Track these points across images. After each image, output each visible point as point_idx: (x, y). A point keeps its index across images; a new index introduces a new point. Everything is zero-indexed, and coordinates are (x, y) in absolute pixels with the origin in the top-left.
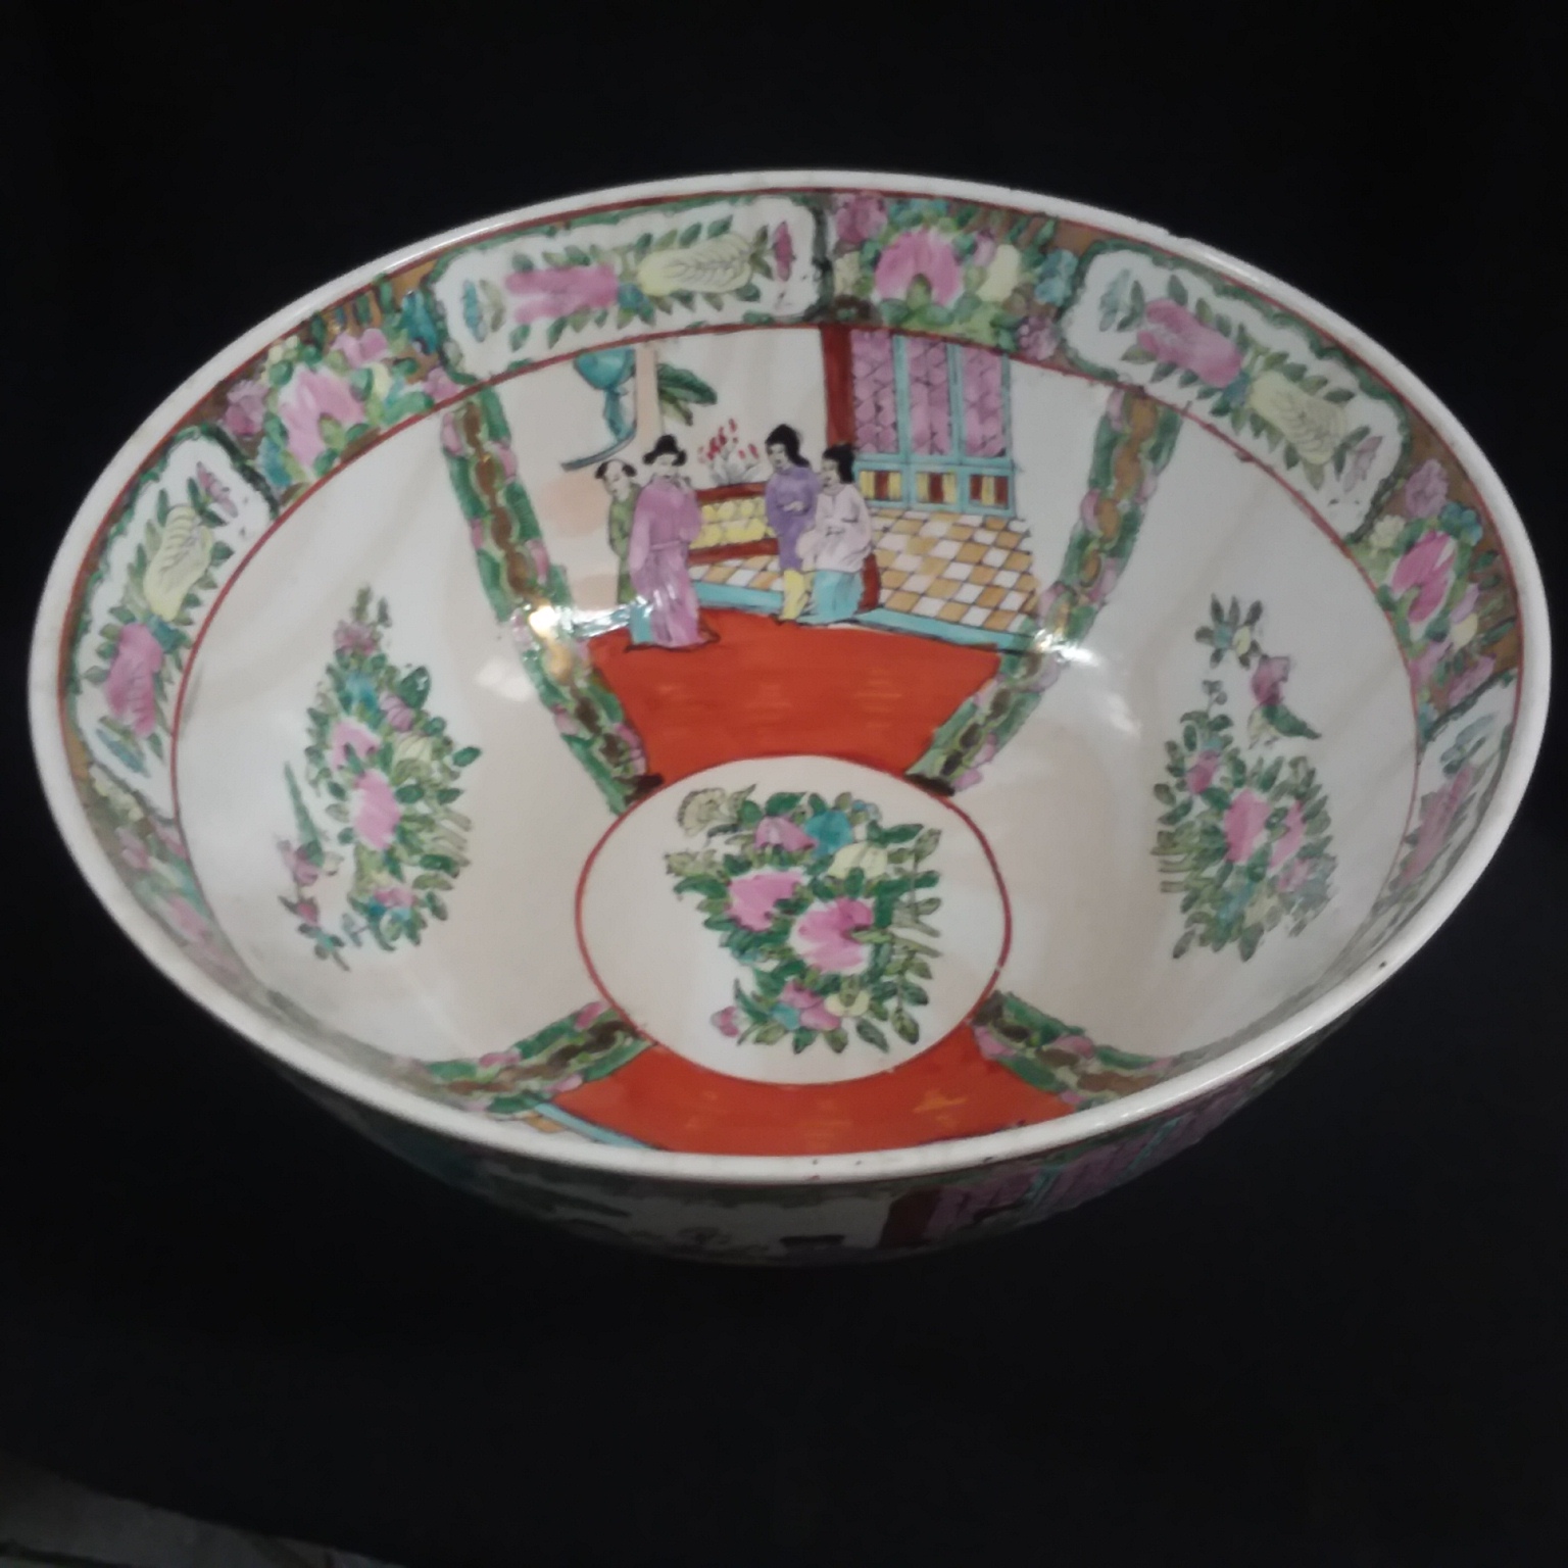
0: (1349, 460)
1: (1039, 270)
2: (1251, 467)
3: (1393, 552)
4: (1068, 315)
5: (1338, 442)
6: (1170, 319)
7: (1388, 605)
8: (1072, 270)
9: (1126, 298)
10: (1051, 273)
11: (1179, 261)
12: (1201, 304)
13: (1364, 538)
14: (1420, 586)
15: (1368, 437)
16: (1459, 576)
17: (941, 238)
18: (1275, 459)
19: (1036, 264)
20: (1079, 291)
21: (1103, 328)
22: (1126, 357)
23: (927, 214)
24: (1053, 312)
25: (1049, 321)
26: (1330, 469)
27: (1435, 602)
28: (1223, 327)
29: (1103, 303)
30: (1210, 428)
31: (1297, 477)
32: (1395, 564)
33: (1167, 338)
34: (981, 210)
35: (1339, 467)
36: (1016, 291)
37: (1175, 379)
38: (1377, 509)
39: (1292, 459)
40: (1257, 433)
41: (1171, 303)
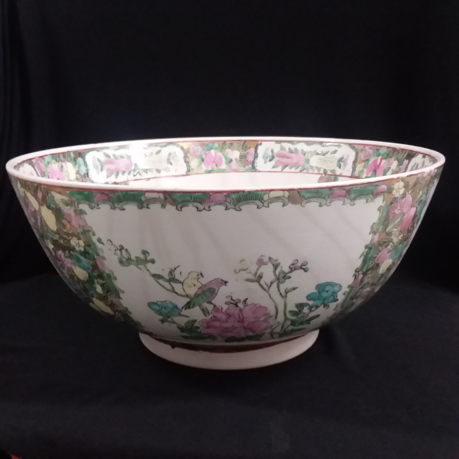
0: (172, 161)
1: (77, 166)
2: (151, 180)
3: (200, 164)
4: (89, 174)
5: (166, 160)
6: (110, 162)
7: (210, 172)
8: (83, 162)
9: (98, 163)
10: (80, 165)
11: (102, 148)
12: (114, 155)
13: (190, 169)
14: (214, 162)
15: (172, 154)
16: (221, 152)
17: (55, 166)
18: (156, 174)
19: (76, 164)
20: (88, 167)
21: (98, 173)
22: (107, 177)
23: (49, 160)
24: (86, 175)
25: (87, 178)
26: (169, 166)
27: (221, 160)
28: (122, 157)
29: (94, 167)
30: (136, 180)
31: (163, 173)
32: (203, 165)
33: (112, 167)
34: (57, 155)
35: (171, 164)
36: (76, 174)
37: (120, 174)
38: (187, 163)
39: (158, 171)
40: (147, 173)
41: (107, 158)
